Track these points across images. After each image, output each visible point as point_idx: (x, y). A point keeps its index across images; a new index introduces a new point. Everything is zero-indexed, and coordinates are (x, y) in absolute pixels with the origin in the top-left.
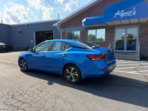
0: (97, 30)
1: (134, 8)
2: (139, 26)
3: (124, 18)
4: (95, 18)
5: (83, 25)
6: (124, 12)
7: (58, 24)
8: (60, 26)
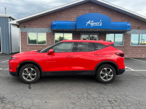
1: (101, 20)
2: (98, 34)
7: (17, 22)
8: (18, 24)
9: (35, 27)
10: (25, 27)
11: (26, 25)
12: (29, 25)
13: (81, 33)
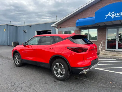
7: (55, 25)
8: (57, 26)
9: (67, 27)
10: (60, 28)
11: (61, 26)
12: (63, 25)
13: (107, 28)
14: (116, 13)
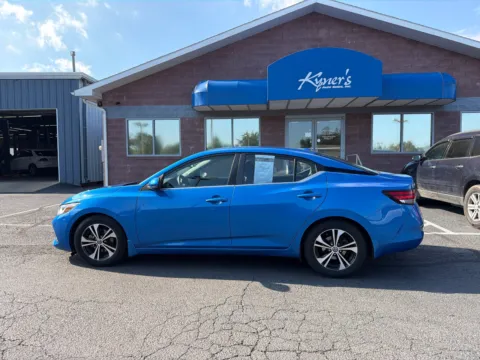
0: (235, 120)
1: (348, 70)
2: (344, 115)
3: (323, 93)
4: (239, 85)
5: (198, 102)
6: (322, 76)
7: (94, 91)
8: (99, 96)
10: (118, 103)
11: (121, 98)
12: (128, 97)
13: (287, 117)
14: (326, 76)
